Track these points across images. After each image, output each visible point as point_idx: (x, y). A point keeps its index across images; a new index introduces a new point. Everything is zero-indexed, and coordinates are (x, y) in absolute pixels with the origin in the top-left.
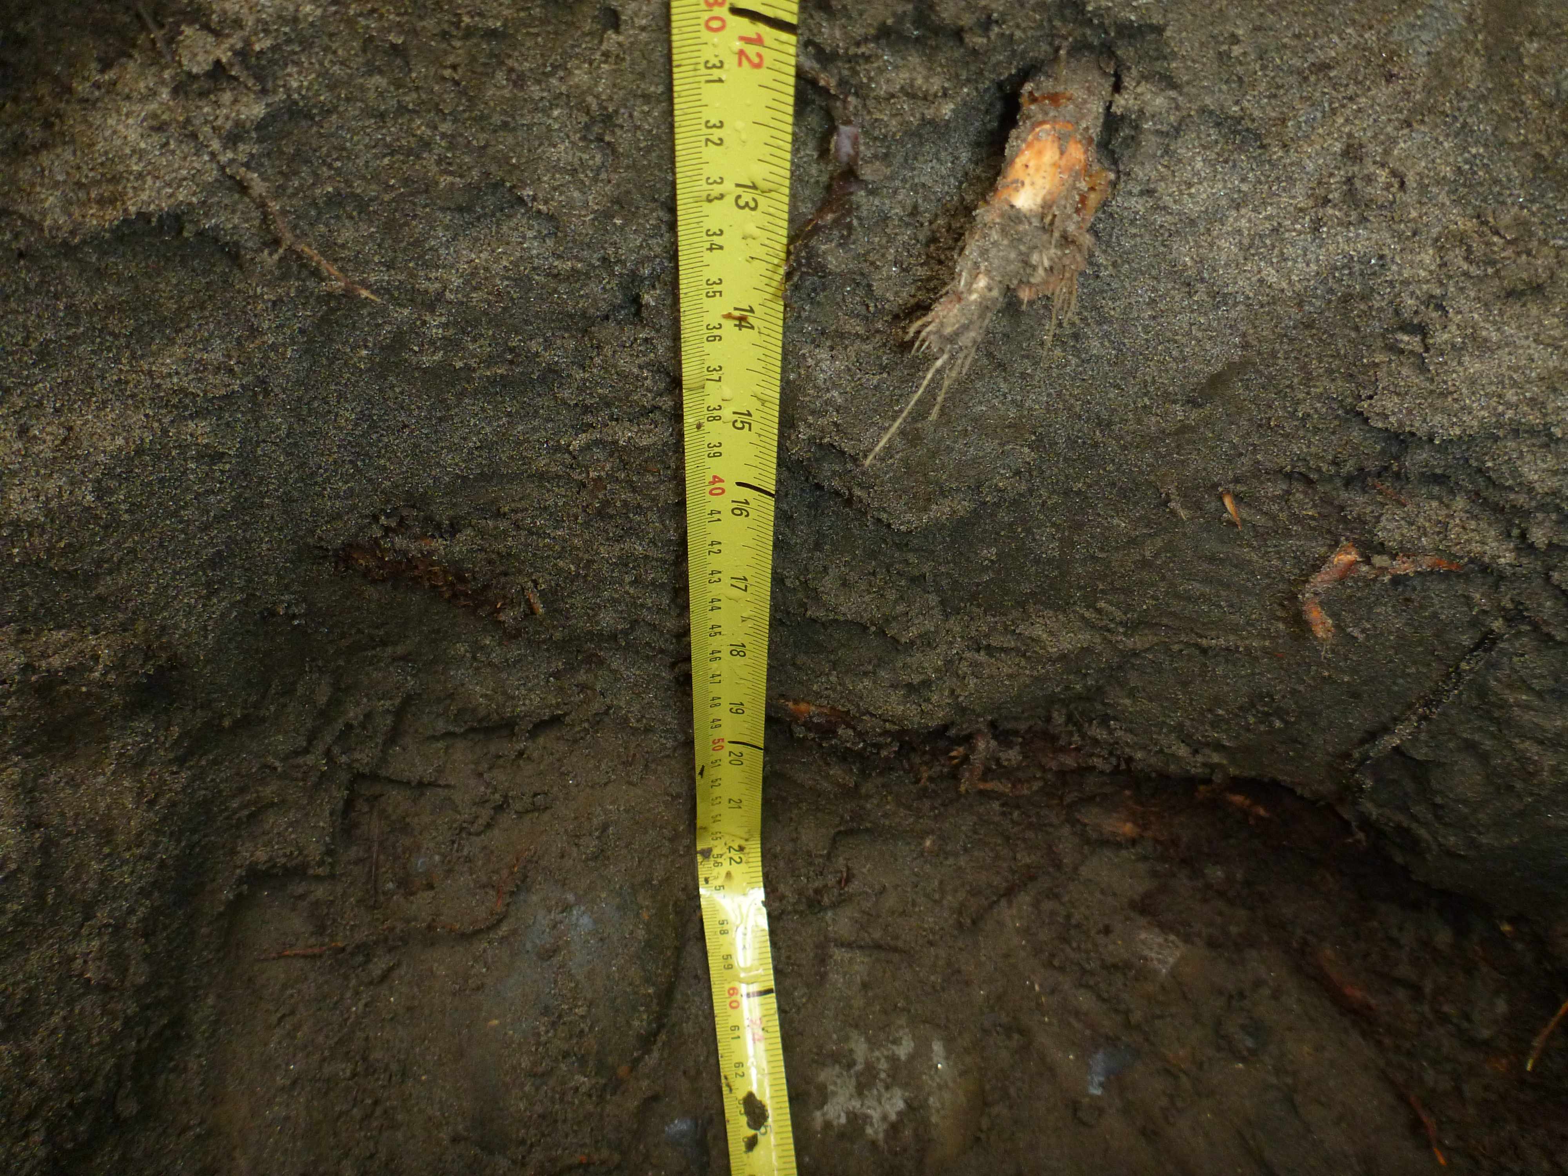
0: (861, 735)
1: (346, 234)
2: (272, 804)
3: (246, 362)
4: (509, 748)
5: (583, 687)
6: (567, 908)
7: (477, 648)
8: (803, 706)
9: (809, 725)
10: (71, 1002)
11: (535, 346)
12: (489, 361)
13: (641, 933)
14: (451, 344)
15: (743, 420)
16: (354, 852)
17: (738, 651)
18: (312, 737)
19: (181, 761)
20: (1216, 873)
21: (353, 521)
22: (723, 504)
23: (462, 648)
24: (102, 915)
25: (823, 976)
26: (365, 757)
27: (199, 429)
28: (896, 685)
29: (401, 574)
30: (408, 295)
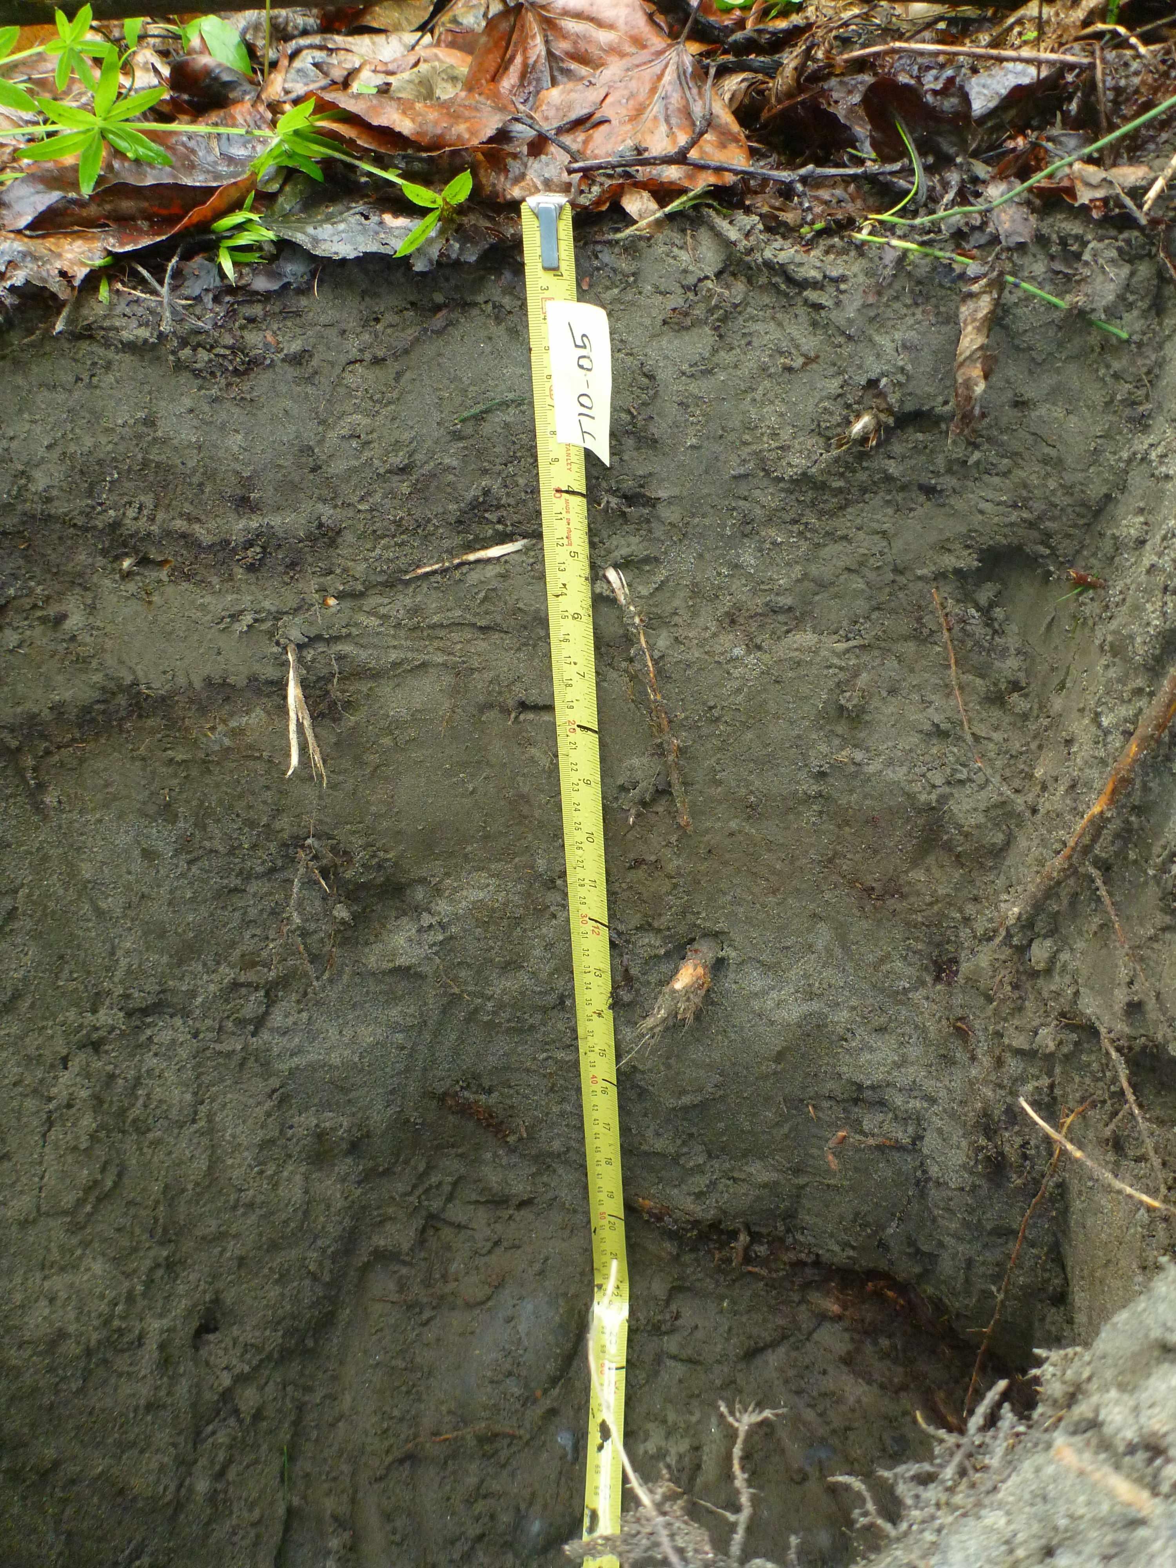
0: (676, 1221)
1: (463, 974)
2: (391, 1218)
3: (421, 1015)
4: (505, 1214)
5: (545, 1185)
6: (521, 1298)
7: (496, 1155)
8: (647, 1202)
9: (649, 1213)
10: (301, 1279)
11: (526, 1016)
12: (509, 1021)
13: (557, 1318)
14: (495, 1013)
15: (602, 1053)
16: (423, 1255)
17: (609, 1162)
18: (414, 1187)
19: (359, 1183)
20: (885, 1342)
21: (449, 1082)
22: (597, 1088)
23: (489, 1155)
24: (319, 1243)
25: (656, 1373)
26: (435, 1205)
27: (399, 1037)
28: (689, 1194)
29: (465, 1110)
30: (482, 995)
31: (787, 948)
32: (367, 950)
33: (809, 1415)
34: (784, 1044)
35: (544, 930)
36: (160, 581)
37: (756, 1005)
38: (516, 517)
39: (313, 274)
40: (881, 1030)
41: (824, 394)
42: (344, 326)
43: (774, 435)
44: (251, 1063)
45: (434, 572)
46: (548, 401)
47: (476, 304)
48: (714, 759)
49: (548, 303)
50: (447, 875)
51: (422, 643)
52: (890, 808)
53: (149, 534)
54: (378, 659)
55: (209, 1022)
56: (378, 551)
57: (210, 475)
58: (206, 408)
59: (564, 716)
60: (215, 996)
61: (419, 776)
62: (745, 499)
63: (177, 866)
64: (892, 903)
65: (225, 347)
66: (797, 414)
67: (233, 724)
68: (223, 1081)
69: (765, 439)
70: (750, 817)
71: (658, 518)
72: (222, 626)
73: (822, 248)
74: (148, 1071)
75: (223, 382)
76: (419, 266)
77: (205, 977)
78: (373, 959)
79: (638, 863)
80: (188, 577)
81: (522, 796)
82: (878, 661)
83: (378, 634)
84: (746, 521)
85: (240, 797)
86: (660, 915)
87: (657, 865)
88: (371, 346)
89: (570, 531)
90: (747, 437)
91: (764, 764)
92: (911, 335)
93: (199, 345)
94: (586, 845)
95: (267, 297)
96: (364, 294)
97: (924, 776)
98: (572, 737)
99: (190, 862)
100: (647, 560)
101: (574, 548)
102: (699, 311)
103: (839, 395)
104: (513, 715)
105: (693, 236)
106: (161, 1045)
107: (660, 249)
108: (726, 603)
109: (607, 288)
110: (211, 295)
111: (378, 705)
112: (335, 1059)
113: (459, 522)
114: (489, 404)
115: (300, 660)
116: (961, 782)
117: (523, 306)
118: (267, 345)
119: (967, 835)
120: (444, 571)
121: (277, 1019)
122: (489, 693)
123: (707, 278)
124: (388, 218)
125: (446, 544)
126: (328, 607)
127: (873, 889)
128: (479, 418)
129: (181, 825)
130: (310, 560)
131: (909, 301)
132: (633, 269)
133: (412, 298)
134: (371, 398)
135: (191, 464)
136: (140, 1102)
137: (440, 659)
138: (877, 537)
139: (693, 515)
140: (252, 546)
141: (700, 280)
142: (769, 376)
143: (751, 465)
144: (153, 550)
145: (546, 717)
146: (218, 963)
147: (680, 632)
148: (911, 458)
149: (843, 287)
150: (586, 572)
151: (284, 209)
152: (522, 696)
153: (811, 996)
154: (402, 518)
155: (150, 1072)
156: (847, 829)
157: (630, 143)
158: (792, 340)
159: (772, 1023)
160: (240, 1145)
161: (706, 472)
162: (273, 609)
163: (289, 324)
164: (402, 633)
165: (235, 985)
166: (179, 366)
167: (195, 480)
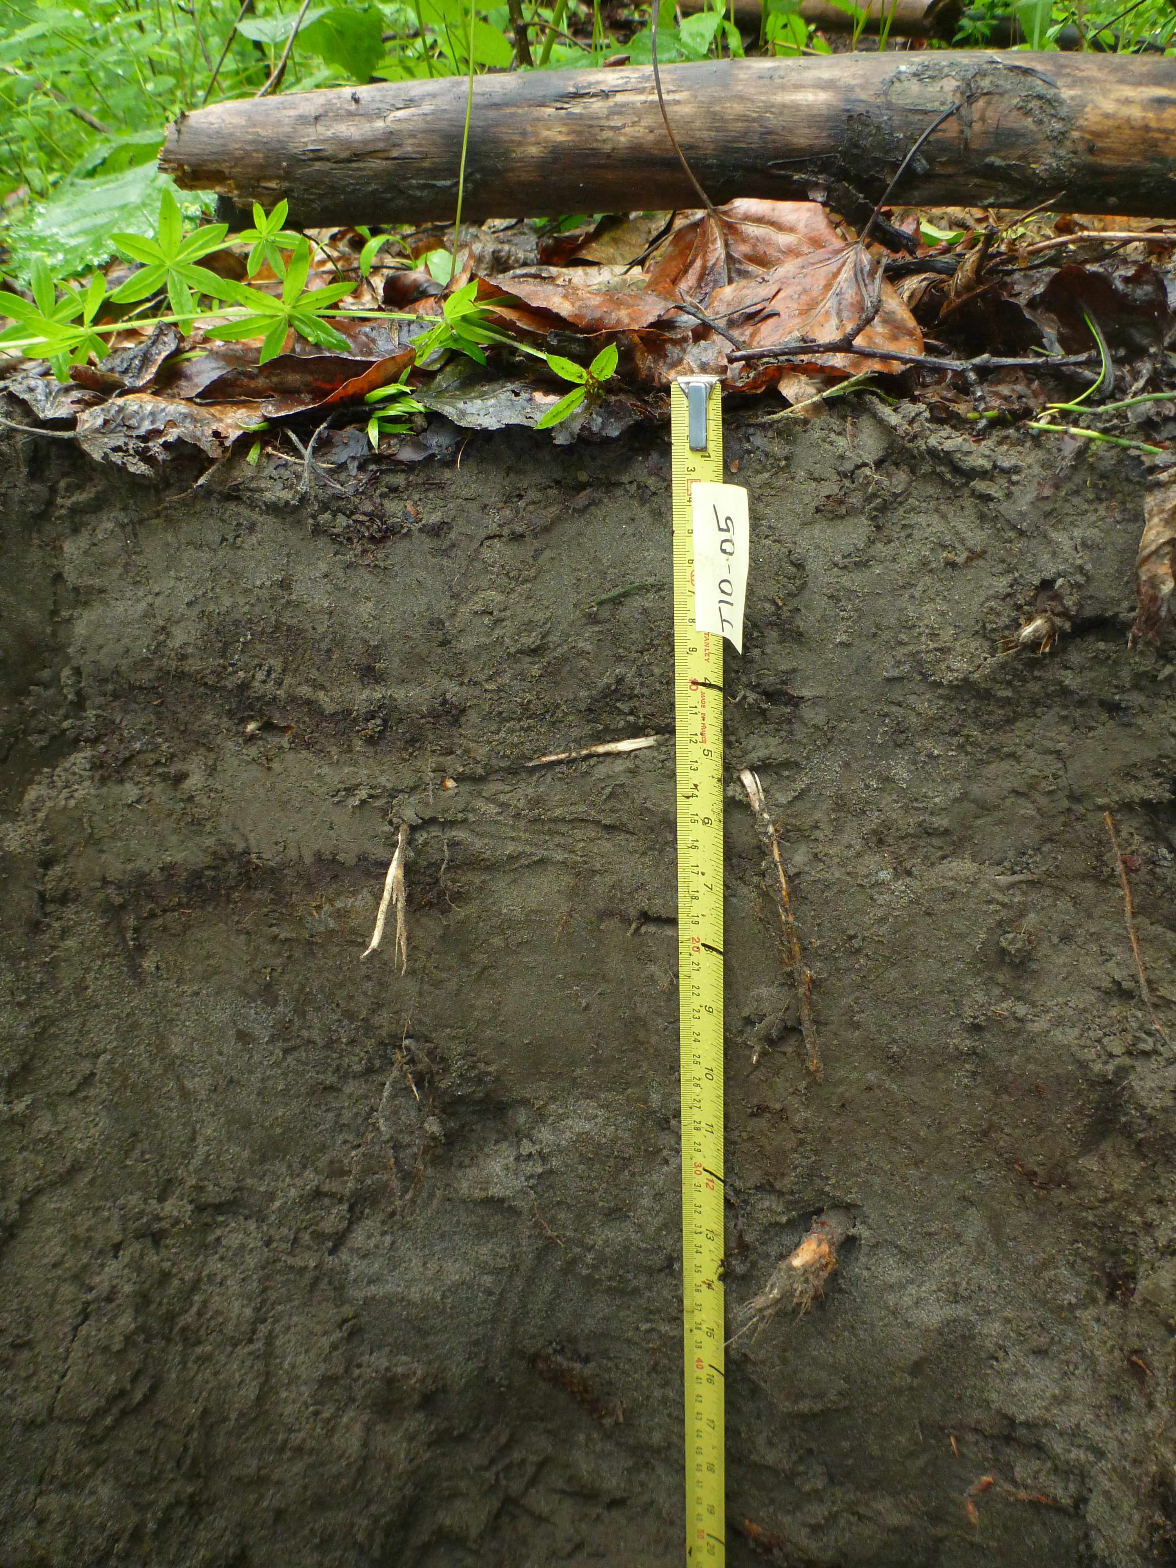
0: (787, 1557)
2: (462, 1494)
3: (513, 1257)
4: (594, 1511)
5: (642, 1484)
7: (589, 1438)
8: (754, 1526)
9: (756, 1540)
10: (345, 1550)
11: (630, 1276)
12: (610, 1278)
14: (595, 1267)
15: (710, 1333)
16: (494, 1545)
17: (711, 1468)
18: (493, 1461)
19: (430, 1445)
21: (540, 1342)
22: (701, 1373)
23: (581, 1437)
24: (373, 1508)
26: (516, 1487)
27: (488, 1280)
28: (804, 1525)
29: (557, 1378)
30: (581, 1243)
31: (930, 1234)
32: (459, 1174)
34: (922, 1353)
35: (655, 1177)
36: (281, 748)
37: (891, 1299)
38: (649, 709)
39: (458, 446)
40: (1040, 1353)
41: (991, 592)
42: (486, 501)
43: (934, 636)
44: (324, 1285)
45: (560, 762)
46: (689, 586)
47: (619, 484)
48: (853, 997)
49: (694, 487)
50: (553, 1099)
51: (542, 837)
52: (1058, 1077)
53: (275, 698)
54: (494, 849)
55: (284, 1231)
56: (502, 734)
57: (339, 642)
58: (340, 574)
59: (686, 932)
60: (294, 1202)
61: (529, 983)
62: (899, 704)
63: (272, 1054)
64: (1059, 1195)
65: (365, 514)
66: (959, 614)
67: (339, 904)
68: (290, 1300)
69: (923, 639)
70: (891, 1070)
71: (801, 719)
72: (336, 799)
73: (994, 438)
74: (209, 1276)
75: (359, 548)
76: (561, 439)
77: (288, 1179)
78: (465, 1184)
79: (761, 1110)
80: (308, 746)
81: (638, 1019)
82: (1049, 901)
83: (496, 822)
84: (900, 729)
85: (341, 985)
86: (783, 1175)
87: (782, 1115)
88: (511, 522)
89: (704, 727)
90: (903, 637)
91: (909, 1009)
92: (1093, 534)
93: (339, 510)
94: (704, 1082)
95: (411, 467)
96: (509, 470)
97: (1099, 1041)
98: (696, 957)
99: (286, 1051)
100: (786, 764)
101: (708, 746)
102: (855, 500)
103: (1009, 595)
104: (634, 926)
105: (854, 424)
106: (228, 1248)
107: (816, 434)
108: (873, 820)
109: (758, 472)
110: (356, 464)
111: (490, 900)
112: (414, 1295)
113: (590, 710)
114: (628, 587)
115: (410, 842)
116: (1146, 1054)
117: (669, 488)
118: (406, 514)
119: (1150, 1119)
120: (570, 762)
121: (358, 1238)
122: (611, 899)
123: (865, 465)
124: (538, 396)
125: (575, 733)
126: (446, 789)
127: (1035, 1174)
128: (617, 601)
129: (280, 1009)
130: (431, 737)
131: (1091, 496)
132: (785, 453)
133: (557, 476)
134: (507, 574)
135: (321, 629)
136: (195, 1309)
137: (559, 856)
138: (1050, 757)
139: (840, 719)
140: (373, 717)
141: (858, 467)
142: (931, 571)
143: (907, 668)
144: (278, 715)
145: (669, 932)
146: (305, 1167)
147: (820, 848)
148: (1090, 669)
149: (1015, 478)
150: (719, 773)
151: (440, 385)
152: (645, 905)
153: (956, 1298)
154: (530, 702)
155: (211, 1277)
156: (1005, 1097)
157: (797, 334)
158: (957, 533)
159: (909, 1325)
160: (298, 1377)
161: (857, 672)
162: (389, 786)
163: (431, 495)
164: (522, 824)
165: (318, 1194)
166: (318, 531)
167: (324, 646)
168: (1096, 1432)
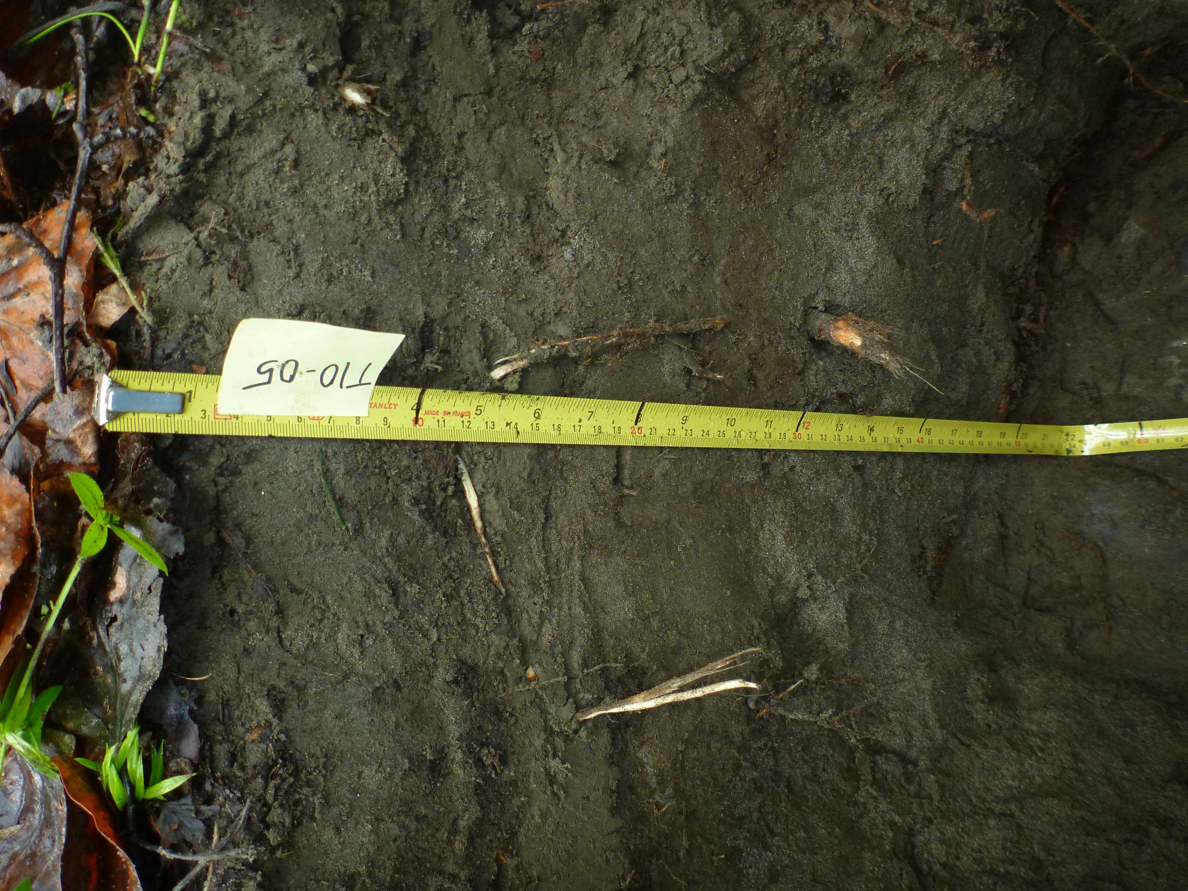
0: (1016, 380)
2: (1037, 638)
4: (1013, 539)
5: (985, 504)
6: (1093, 515)
7: (967, 548)
8: (1002, 406)
9: (1010, 403)
11: (871, 504)
12: (875, 521)
13: (1107, 482)
14: (870, 533)
15: (900, 430)
16: (1060, 609)
17: (979, 434)
18: (1006, 619)
19: (1017, 665)
20: (1092, 206)
21: (922, 585)
22: (926, 438)
23: (966, 555)
24: (1084, 695)
25: (1136, 398)
26: (1015, 600)
27: (899, 624)
28: (995, 366)
29: (939, 570)
30: (858, 544)
31: (815, 245)
32: (833, 652)
33: (1157, 268)
34: (892, 256)
35: (804, 479)
36: (517, 868)
37: (861, 279)
38: (441, 471)
39: (180, 683)
40: (881, 162)
41: (323, 129)
42: (239, 650)
43: (363, 188)
44: (942, 765)
45: (495, 563)
46: (325, 422)
47: (218, 497)
48: (663, 291)
49: (222, 410)
50: (764, 570)
51: (564, 580)
52: (703, 126)
53: (470, 881)
54: (582, 625)
55: (915, 808)
56: (478, 622)
57: (408, 806)
58: (335, 811)
59: (627, 439)
60: (890, 803)
61: (682, 592)
62: (423, 229)
63: (778, 847)
64: (780, 135)
65: (266, 788)
66: (343, 162)
67: (653, 782)
68: (964, 792)
69: (366, 199)
70: (711, 263)
71: (444, 318)
72: (562, 794)
73: (166, 120)
74: (979, 864)
75: (305, 791)
76: (178, 547)
77: (872, 815)
78: (841, 646)
79: (751, 378)
80: (514, 834)
81: (695, 491)
82: (570, 127)
83: (558, 623)
84: (444, 231)
85: (715, 779)
86: (793, 361)
87: (753, 358)
88: (262, 619)
89: (456, 413)
90: (363, 219)
91: (666, 243)
92: (264, 35)
93: (263, 821)
94: (738, 427)
95: (205, 738)
96: (204, 627)
97: (677, 87)
98: (646, 431)
99: (773, 833)
100: (484, 335)
101: (473, 410)
102: (233, 251)
103: (325, 113)
104: (626, 491)
105: (149, 254)
106: (948, 854)
107: (163, 286)
108: (522, 263)
109: (205, 348)
110: (203, 808)
111: (624, 630)
112: (927, 684)
113: (445, 533)
114: (326, 490)
115: (597, 703)
116: (682, 53)
117: (222, 440)
118: (263, 739)
119: (732, 50)
120: (494, 554)
121: (898, 742)
122: (606, 515)
123: (196, 239)
124: (114, 595)
125: (467, 549)
126: (536, 678)
127: (768, 154)
128: (340, 502)
129: (741, 843)
130: (491, 694)
131: (229, 31)
132: (184, 316)
133: (208, 572)
134: (320, 621)
135: (395, 830)
136: (1011, 868)
137: (577, 564)
138: (459, 107)
139: (439, 285)
140: (480, 759)
141: (199, 245)
142: (302, 186)
143: (392, 219)
144: (486, 875)
145: (627, 457)
146: (856, 803)
147: (551, 309)
148: (385, 58)
149: (212, 94)
150: (497, 396)
151: (97, 725)
152: (608, 480)
153: (854, 227)
154: (444, 595)
155: (979, 862)
156: (720, 171)
157: (34, 334)
158: (265, 156)
159: (876, 265)
160: (1020, 772)
161: (397, 266)
162: (543, 736)
163: (237, 713)
164: (556, 600)
165: (876, 784)
166: (288, 844)
167: (413, 825)
168: (932, 114)
